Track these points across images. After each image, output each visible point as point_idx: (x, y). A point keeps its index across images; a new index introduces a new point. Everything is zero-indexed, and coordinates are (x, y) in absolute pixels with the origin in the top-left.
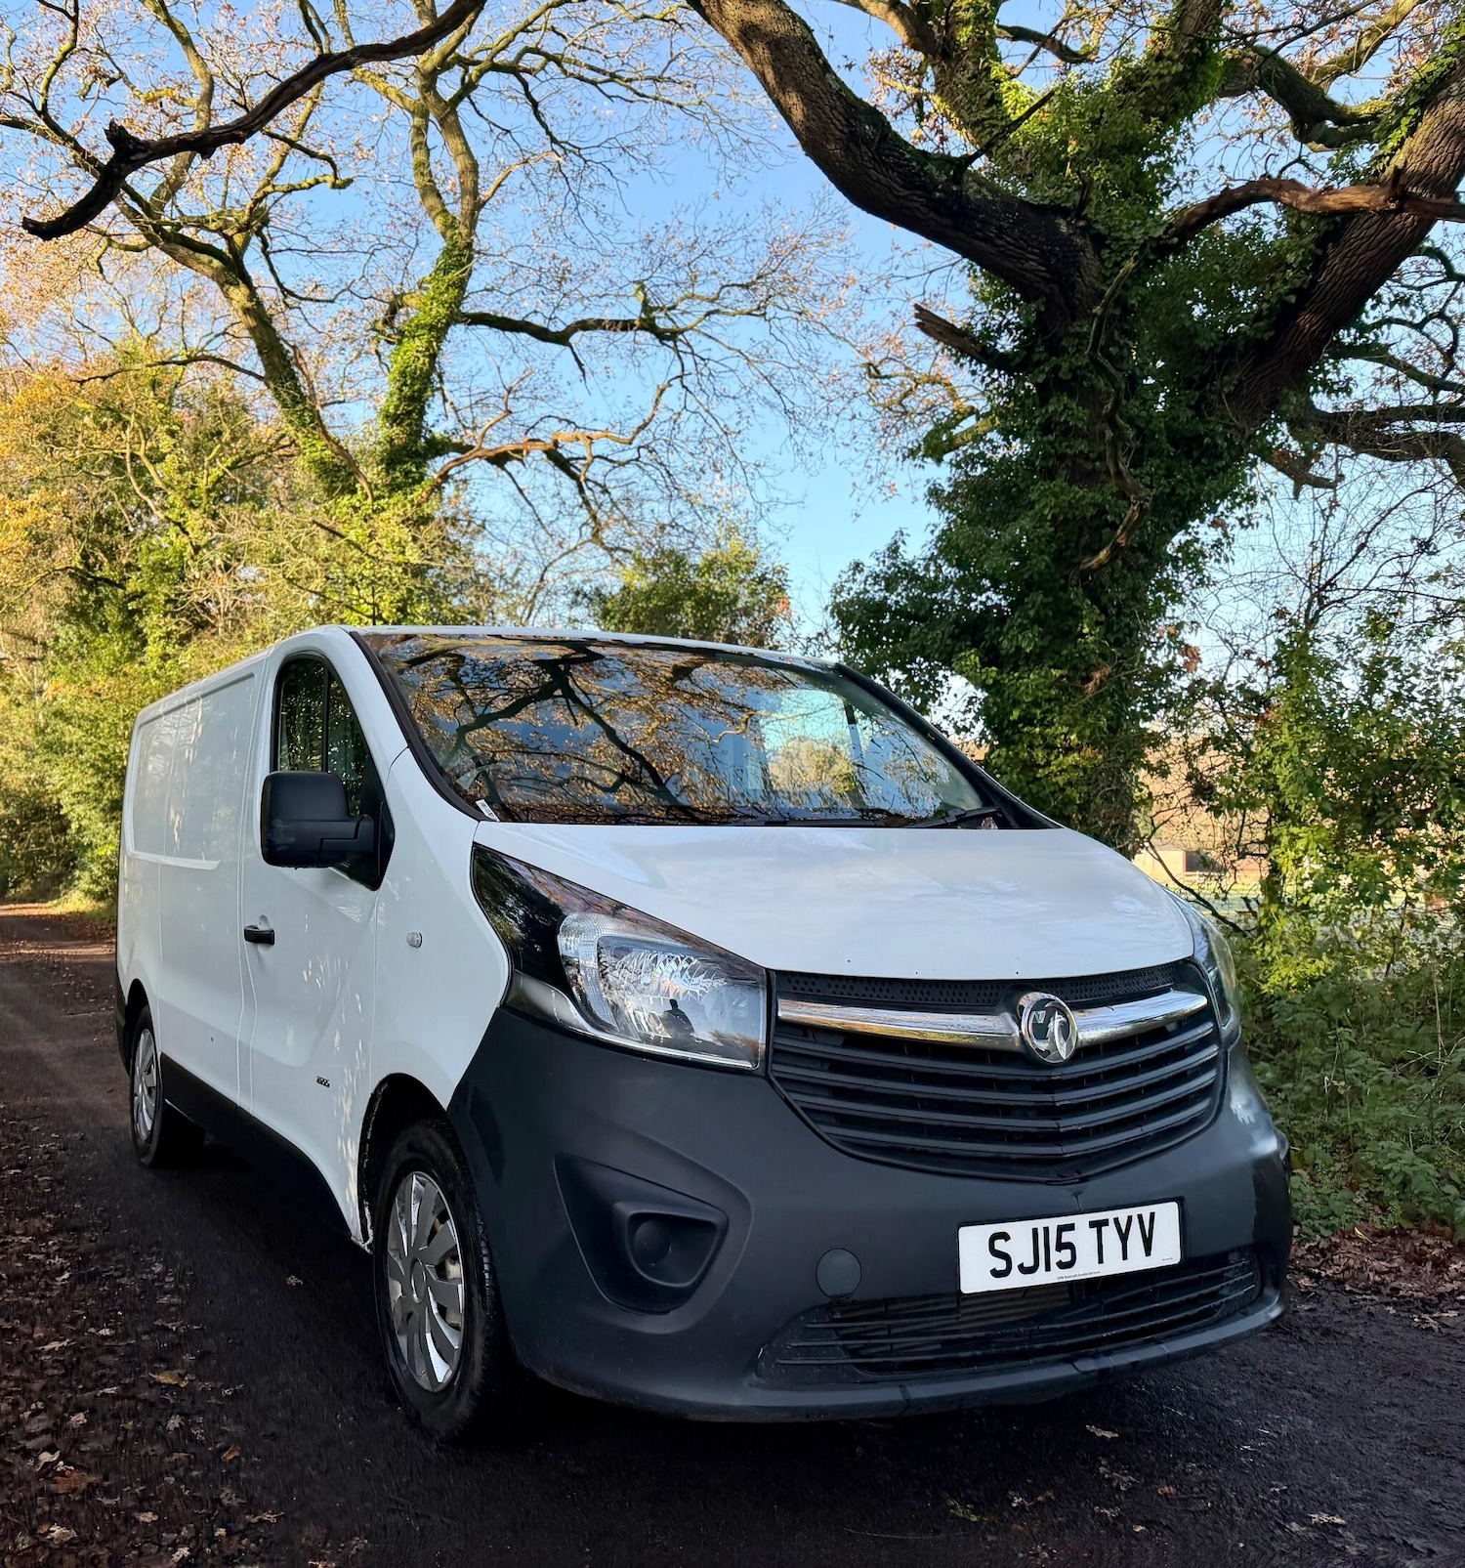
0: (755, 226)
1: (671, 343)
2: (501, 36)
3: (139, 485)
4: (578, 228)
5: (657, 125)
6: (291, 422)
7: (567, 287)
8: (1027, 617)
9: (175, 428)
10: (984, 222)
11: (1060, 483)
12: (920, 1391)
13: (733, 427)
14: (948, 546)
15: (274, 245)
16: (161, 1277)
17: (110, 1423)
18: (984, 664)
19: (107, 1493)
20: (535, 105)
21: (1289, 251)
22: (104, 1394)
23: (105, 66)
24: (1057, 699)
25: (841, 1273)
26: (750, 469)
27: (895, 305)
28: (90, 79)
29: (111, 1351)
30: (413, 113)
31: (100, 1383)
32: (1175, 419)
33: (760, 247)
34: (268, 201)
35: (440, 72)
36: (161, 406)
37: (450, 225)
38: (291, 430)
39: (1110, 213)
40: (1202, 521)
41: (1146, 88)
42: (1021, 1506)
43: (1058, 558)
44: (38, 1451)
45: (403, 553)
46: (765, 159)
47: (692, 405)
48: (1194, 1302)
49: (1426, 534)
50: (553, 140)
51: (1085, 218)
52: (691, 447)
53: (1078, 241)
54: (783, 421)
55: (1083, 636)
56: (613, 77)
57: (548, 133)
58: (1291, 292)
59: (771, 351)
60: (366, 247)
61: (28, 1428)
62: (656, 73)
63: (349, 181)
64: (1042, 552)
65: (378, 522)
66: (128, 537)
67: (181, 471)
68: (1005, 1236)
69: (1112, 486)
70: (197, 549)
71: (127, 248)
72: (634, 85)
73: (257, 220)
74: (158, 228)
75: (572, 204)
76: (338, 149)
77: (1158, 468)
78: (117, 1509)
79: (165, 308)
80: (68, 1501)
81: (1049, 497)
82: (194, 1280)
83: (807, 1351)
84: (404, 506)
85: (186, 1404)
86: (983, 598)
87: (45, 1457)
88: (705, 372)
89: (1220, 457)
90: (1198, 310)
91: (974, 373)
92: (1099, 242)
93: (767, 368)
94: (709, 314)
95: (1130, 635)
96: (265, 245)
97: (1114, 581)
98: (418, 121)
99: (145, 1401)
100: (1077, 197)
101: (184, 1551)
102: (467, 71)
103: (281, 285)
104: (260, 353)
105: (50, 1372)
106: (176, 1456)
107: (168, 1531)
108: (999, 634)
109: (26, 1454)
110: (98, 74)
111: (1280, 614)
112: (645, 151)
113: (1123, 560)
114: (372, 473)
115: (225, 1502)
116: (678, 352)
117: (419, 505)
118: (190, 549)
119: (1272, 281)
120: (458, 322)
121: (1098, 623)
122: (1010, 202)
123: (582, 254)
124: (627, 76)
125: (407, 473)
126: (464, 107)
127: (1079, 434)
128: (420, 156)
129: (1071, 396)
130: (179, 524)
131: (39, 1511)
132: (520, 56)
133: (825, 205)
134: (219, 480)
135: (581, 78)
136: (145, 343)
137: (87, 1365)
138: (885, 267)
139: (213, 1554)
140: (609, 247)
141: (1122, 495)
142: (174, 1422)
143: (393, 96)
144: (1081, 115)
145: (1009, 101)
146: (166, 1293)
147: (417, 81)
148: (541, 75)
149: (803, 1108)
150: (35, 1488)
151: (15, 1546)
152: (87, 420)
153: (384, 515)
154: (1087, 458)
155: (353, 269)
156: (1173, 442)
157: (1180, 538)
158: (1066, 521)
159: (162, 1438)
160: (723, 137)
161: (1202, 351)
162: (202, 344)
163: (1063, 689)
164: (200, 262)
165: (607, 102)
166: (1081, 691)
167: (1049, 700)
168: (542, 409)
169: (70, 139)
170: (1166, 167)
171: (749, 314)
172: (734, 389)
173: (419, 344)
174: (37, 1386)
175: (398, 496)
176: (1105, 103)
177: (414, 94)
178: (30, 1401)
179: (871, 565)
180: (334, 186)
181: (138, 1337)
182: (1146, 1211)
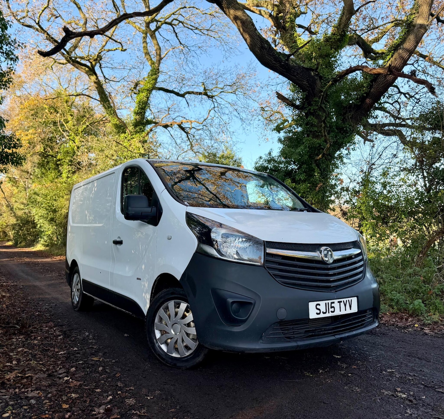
0: (233, 70)
1: (211, 99)
2: (167, 15)
3: (62, 129)
4: (187, 67)
5: (208, 42)
6: (107, 113)
7: (184, 82)
8: (302, 171)
9: (72, 114)
10: (293, 71)
11: (310, 138)
12: (300, 343)
13: (227, 122)
14: (283, 153)
15: (103, 66)
16: (88, 336)
17: (82, 370)
18: (292, 183)
19: (85, 386)
20: (176, 34)
21: (364, 83)
22: (79, 363)
23: (55, 13)
24: (309, 191)
25: (283, 314)
26: (231, 133)
27: (269, 92)
28: (50, 16)
29: (79, 353)
30: (143, 33)
31: (77, 361)
32: (337, 123)
33: (234, 75)
34: (102, 54)
35: (151, 23)
36: (68, 108)
37: (153, 63)
38: (107, 116)
39: (322, 71)
40: (343, 149)
41: (331, 42)
42: (322, 372)
43: (310, 157)
44: (63, 377)
45: (139, 150)
46: (236, 53)
47: (217, 116)
48: (359, 322)
49: (395, 153)
50: (181, 44)
51: (317, 72)
52: (217, 126)
53: (316, 77)
54: (240, 121)
55: (315, 176)
56: (197, 28)
57: (180, 41)
58: (365, 93)
59: (237, 103)
60: (129, 68)
61: (59, 372)
62: (208, 28)
63: (126, 50)
64: (306, 155)
65: (132, 141)
66: (57, 144)
67: (74, 126)
68: (319, 305)
69: (323, 139)
70: (78, 148)
71: (60, 63)
72: (202, 31)
73: (99, 58)
74: (71, 58)
75: (185, 60)
76: (123, 41)
77: (333, 135)
78: (89, 389)
79: (70, 81)
80: (74, 388)
81: (308, 140)
82: (98, 336)
83: (274, 334)
84: (140, 137)
85: (103, 364)
86: (291, 166)
87: (66, 378)
88: (220, 107)
89: (348, 133)
90: (343, 97)
91: (290, 110)
92: (321, 78)
93: (236, 107)
94: (221, 92)
95: (326, 176)
96: (101, 65)
97: (323, 163)
98: (144, 35)
99: (91, 364)
100: (316, 66)
101: (111, 397)
102: (157, 23)
103: (104, 77)
104: (99, 94)
105: (62, 359)
106: (103, 376)
107: (105, 393)
108: (296, 175)
109: (60, 378)
110: (53, 15)
111: (362, 171)
112: (205, 48)
113: (325, 157)
114: (131, 128)
115: (119, 385)
116: (213, 102)
117: (144, 137)
118: (76, 147)
119: (360, 90)
120: (155, 89)
121: (319, 173)
122: (299, 67)
123: (188, 74)
124: (200, 28)
125: (141, 129)
126: (157, 33)
127: (315, 126)
128: (145, 44)
129: (313, 116)
130: (73, 140)
131: (67, 391)
132: (172, 21)
133: (251, 66)
134: (85, 128)
135: (188, 28)
136: (64, 90)
137: (72, 357)
138: (267, 82)
139: (118, 398)
140: (195, 73)
141: (326, 141)
142: (101, 369)
143: (137, 28)
144: (316, 47)
145: (298, 42)
146: (91, 339)
147: (144, 25)
148: (177, 26)
149: (273, 274)
150: (64, 386)
151: (62, 399)
152: (46, 111)
153: (134, 140)
154: (317, 132)
155: (125, 73)
156: (337, 129)
157: (338, 153)
158: (312, 147)
159: (98, 372)
160: (225, 46)
161: (344, 107)
162: (81, 91)
163: (311, 189)
164: (82, 68)
165: (195, 35)
166: (315, 189)
167: (308, 192)
168: (177, 114)
169: (46, 32)
170: (336, 61)
171: (232, 93)
172: (227, 112)
173: (144, 94)
174: (59, 362)
175: (138, 135)
176: (321, 44)
177: (144, 28)
178: (58, 366)
179: (264, 157)
180: (122, 50)
181: (85, 350)
182: (350, 299)
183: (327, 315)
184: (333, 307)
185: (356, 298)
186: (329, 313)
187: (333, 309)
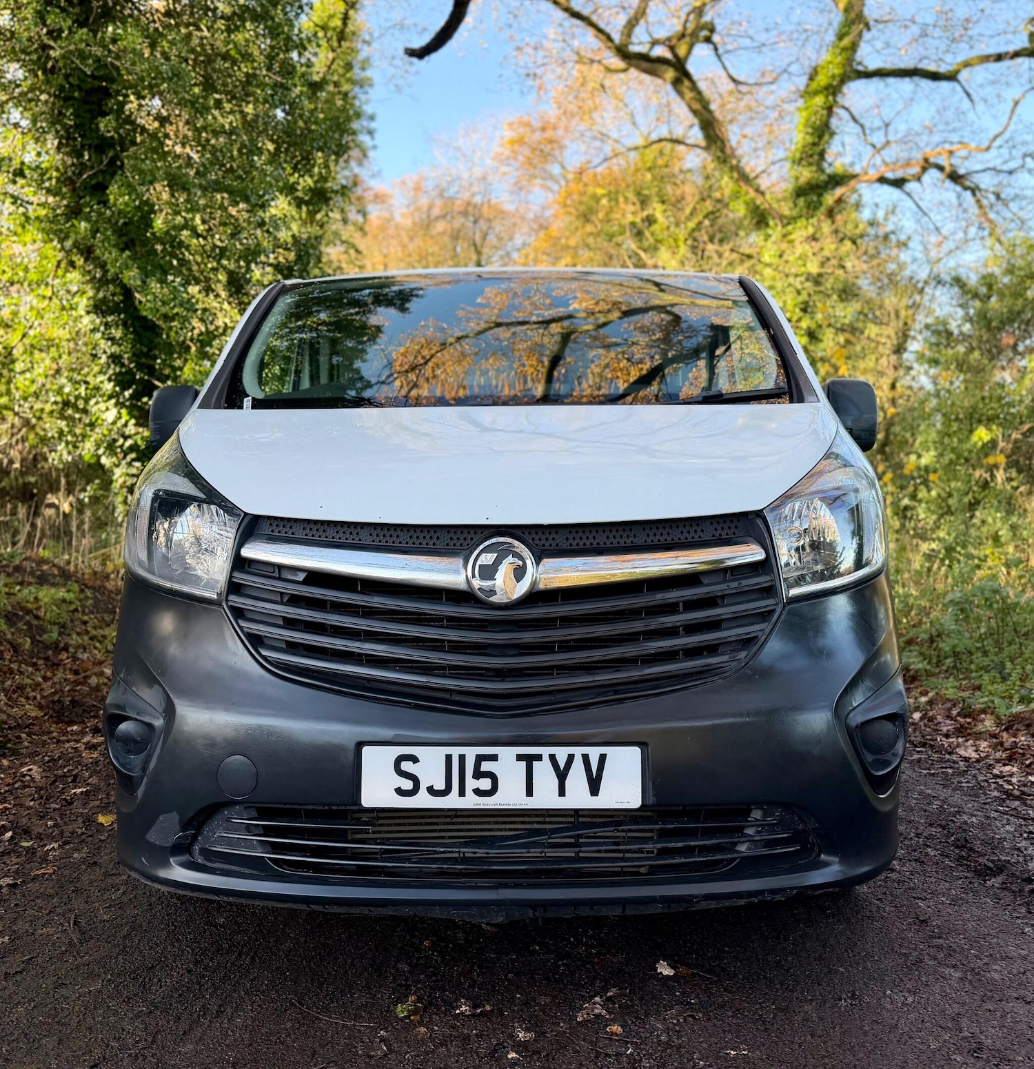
68: (413, 759)
83: (229, 842)
84: (807, 229)
96: (715, 49)
103: (732, 78)
125: (810, 203)
153: (791, 238)
175: (802, 222)
182: (594, 753)
185: (635, 752)
186: (462, 793)
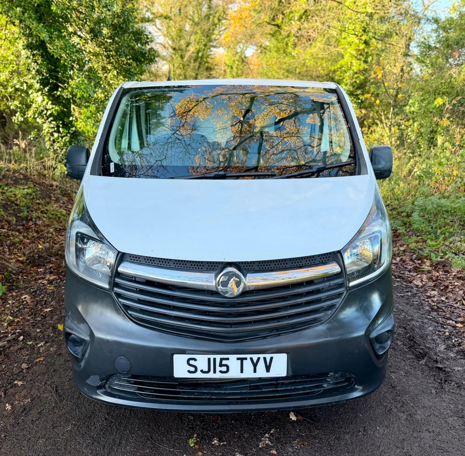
68: (195, 359)
182: (268, 356)
183: (211, 375)
184: (227, 366)
185: (285, 355)
186: (215, 372)
187: (224, 369)
